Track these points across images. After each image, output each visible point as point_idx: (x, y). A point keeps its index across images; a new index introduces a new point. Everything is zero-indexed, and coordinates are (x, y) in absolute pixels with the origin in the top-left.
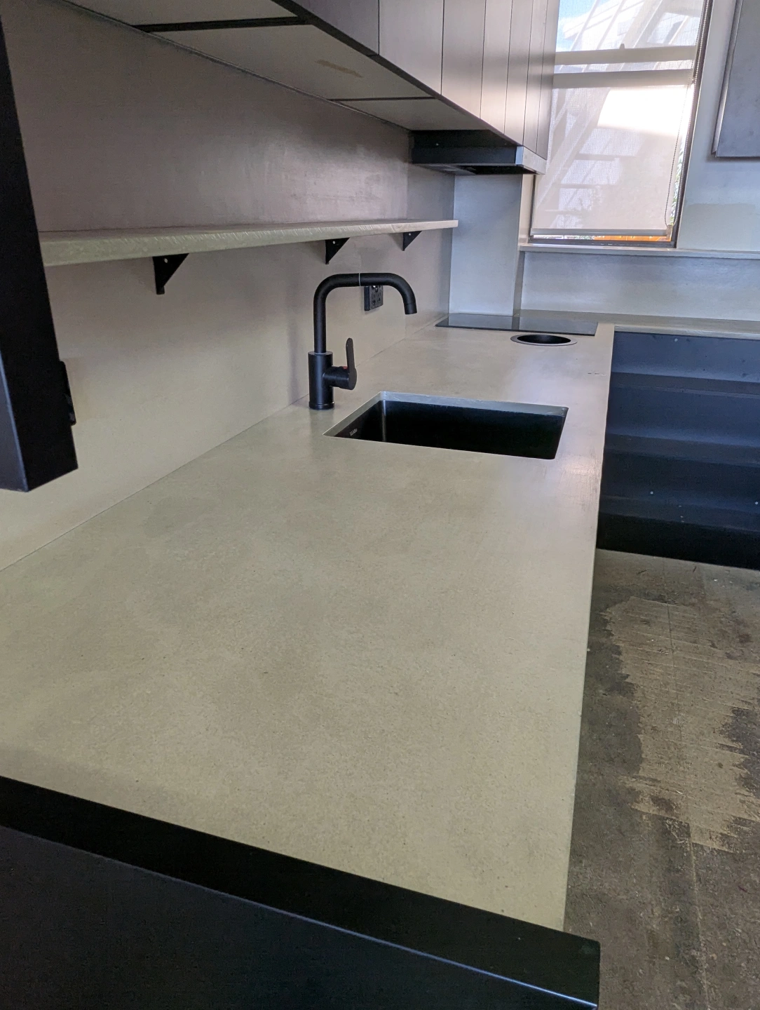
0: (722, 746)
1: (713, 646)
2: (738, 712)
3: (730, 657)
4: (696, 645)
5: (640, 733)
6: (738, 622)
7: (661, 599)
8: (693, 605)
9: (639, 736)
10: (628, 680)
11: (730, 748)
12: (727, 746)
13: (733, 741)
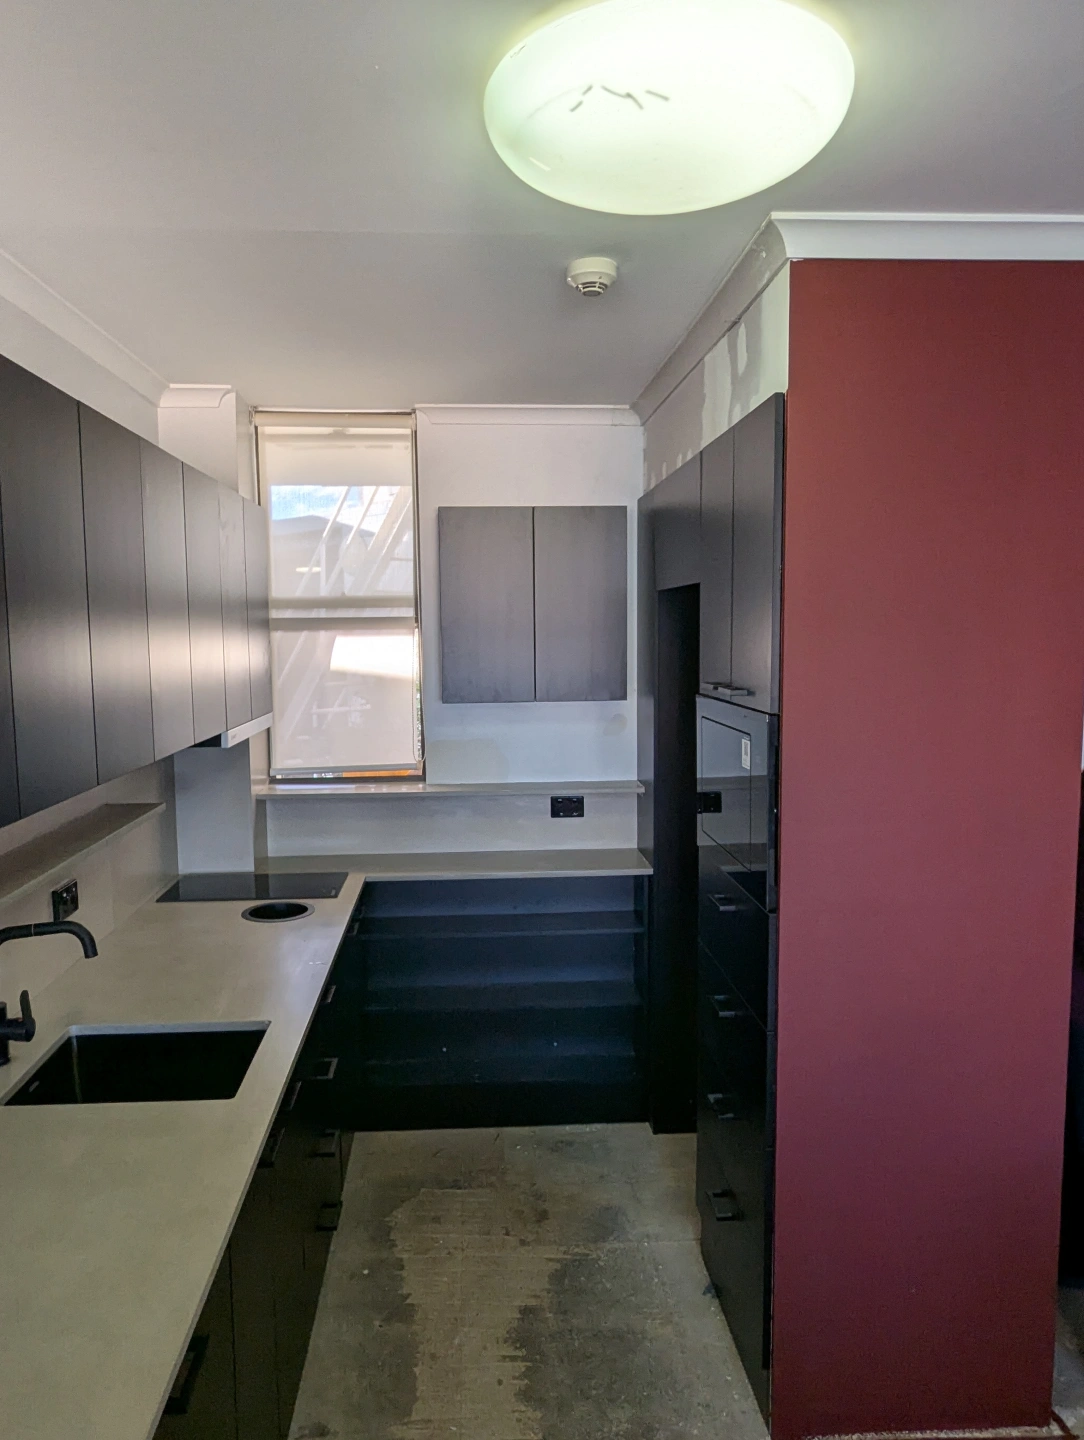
0: (504, 1357)
1: (507, 1234)
2: (526, 1311)
3: (523, 1243)
4: (488, 1237)
5: (416, 1365)
6: (539, 1196)
7: (456, 1185)
8: (491, 1185)
9: (415, 1369)
10: (408, 1301)
11: (513, 1359)
12: (508, 1357)
13: (516, 1348)
